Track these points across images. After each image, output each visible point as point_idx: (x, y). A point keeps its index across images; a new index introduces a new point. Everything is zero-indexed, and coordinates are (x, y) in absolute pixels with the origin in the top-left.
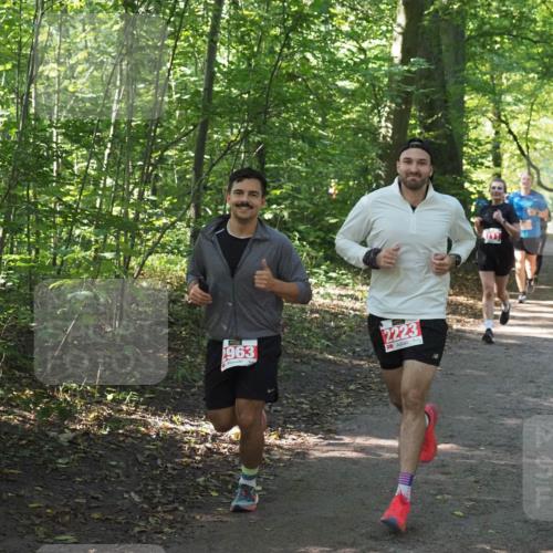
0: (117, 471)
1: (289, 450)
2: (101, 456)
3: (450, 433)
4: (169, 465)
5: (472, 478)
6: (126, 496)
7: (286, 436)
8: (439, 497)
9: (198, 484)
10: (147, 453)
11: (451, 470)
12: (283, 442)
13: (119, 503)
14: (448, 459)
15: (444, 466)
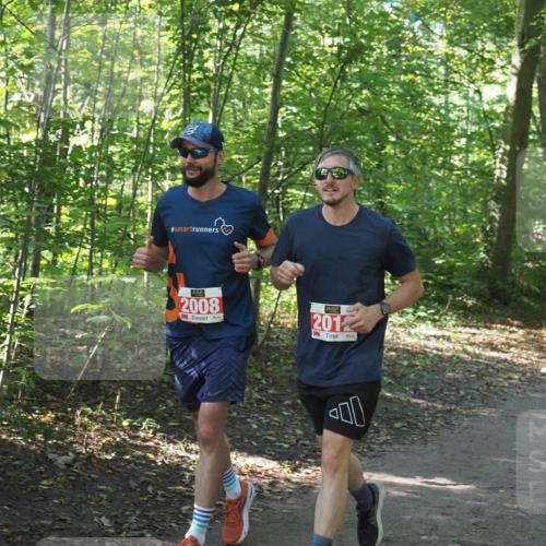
0: (101, 495)
1: (296, 483)
2: (93, 479)
3: (475, 475)
4: (160, 492)
5: (473, 520)
6: (96, 520)
7: (301, 469)
8: (424, 537)
9: (181, 513)
10: (143, 479)
11: (454, 510)
12: (296, 475)
13: (84, 527)
14: (457, 499)
15: (449, 507)
